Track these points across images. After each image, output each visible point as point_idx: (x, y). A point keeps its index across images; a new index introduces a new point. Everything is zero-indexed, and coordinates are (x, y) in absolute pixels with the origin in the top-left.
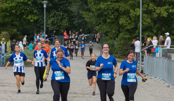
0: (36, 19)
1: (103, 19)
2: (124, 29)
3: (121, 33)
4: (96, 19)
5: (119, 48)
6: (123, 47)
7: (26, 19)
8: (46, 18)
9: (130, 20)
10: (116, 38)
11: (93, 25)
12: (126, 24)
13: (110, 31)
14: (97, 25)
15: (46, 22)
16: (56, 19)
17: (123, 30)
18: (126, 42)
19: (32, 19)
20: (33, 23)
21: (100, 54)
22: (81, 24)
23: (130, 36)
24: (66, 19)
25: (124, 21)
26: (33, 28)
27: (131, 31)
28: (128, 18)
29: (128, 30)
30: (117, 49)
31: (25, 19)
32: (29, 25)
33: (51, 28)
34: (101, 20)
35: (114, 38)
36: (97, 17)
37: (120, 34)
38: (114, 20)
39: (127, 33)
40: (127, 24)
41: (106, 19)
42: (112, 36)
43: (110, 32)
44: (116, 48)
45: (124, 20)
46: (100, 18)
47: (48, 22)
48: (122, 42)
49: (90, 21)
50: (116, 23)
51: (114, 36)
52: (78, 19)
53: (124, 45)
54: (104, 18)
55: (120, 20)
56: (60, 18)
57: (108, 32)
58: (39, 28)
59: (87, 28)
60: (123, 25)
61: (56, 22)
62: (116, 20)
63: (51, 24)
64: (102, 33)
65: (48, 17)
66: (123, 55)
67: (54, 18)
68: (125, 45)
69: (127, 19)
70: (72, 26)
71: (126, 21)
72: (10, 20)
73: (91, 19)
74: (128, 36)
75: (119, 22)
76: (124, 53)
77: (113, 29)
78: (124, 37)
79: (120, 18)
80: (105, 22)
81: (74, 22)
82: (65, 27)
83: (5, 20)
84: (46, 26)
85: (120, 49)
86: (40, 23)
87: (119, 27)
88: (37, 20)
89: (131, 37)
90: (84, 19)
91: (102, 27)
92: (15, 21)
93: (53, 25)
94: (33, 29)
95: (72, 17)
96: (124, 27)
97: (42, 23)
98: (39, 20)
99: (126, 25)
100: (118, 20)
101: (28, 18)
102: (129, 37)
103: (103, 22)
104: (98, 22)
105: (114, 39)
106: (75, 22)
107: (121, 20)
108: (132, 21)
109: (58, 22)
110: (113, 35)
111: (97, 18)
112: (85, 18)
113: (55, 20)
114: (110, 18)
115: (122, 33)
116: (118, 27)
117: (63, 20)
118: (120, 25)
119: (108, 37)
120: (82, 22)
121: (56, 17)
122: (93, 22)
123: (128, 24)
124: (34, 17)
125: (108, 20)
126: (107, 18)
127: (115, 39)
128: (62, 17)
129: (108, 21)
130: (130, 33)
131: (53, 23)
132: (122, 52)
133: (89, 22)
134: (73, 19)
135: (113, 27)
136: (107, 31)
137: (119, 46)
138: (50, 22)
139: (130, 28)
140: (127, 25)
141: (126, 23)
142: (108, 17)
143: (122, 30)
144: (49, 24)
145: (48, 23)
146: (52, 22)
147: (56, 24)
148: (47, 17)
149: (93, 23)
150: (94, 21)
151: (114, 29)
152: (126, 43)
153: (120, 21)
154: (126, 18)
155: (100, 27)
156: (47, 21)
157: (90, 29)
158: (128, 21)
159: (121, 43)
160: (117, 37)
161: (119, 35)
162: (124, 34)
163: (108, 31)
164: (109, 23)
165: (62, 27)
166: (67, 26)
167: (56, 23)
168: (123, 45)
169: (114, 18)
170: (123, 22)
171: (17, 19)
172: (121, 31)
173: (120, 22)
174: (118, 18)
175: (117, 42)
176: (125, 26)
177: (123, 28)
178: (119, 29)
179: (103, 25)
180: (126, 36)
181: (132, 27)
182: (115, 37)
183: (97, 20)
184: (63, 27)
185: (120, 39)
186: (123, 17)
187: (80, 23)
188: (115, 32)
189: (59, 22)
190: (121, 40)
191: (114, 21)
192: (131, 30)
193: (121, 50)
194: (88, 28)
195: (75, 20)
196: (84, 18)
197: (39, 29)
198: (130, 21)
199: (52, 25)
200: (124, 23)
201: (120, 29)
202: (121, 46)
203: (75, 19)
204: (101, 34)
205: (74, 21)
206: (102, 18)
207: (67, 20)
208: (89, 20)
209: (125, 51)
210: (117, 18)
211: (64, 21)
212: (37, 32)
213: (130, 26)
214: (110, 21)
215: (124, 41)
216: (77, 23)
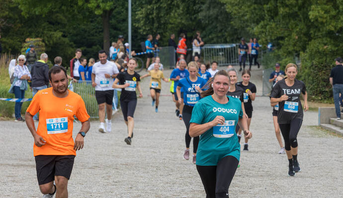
0: (107, 8)
1: (269, 7)
2: (319, 31)
3: (313, 40)
4: (252, 8)
5: (307, 77)
6: (317, 75)
7: (83, 8)
8: (132, 5)
9: (335, 9)
10: (301, 53)
11: (244, 22)
12: (326, 18)
13: (287, 37)
14: (254, 22)
15: (132, 15)
16: (155, 7)
17: (320, 34)
18: (326, 60)
19: (98, 7)
20: (100, 18)
21: (263, 89)
22: (216, 18)
23: (337, 48)
24: (181, 8)
25: (320, 11)
26: (101, 30)
27: (337, 34)
28: (328, 3)
29: (330, 34)
30: (303, 78)
31: (81, 10)
32: (92, 22)
33: (144, 30)
34: (264, 11)
35: (296, 52)
36: (255, 3)
37: (310, 43)
38: (296, 9)
39: (329, 39)
40: (328, 18)
41: (277, 6)
42: (291, 48)
43: (286, 39)
44: (301, 76)
45: (320, 9)
46: (261, 5)
47: (138, 14)
48: (314, 62)
49: (239, 13)
50: (301, 16)
51: (296, 47)
52: (209, 8)
53: (320, 69)
54: (271, 4)
55: (310, 10)
56: (165, 5)
57: (282, 38)
58: (115, 28)
59: (229, 29)
60: (317, 20)
61: (155, 14)
62: (300, 9)
63: (144, 20)
64: (266, 40)
65: (137, 3)
66: (318, 92)
67: (150, 5)
68: (323, 70)
69: (326, 6)
70: (194, 23)
71: (327, 12)
72: (46, 10)
73: (241, 7)
74: (329, 47)
75: (309, 13)
76: (319, 89)
77: (295, 31)
78: (321, 49)
79: (311, 4)
80: (274, 13)
81: (199, 14)
82: (178, 27)
83: (35, 12)
84: (132, 25)
85: (311, 78)
86: (117, 18)
87: (309, 27)
88: (112, 10)
89: (337, 50)
90: (223, 7)
91: (266, 25)
92: (57, 12)
93: (149, 23)
94: (100, 32)
95: (195, 4)
96: (320, 25)
97: (122, 17)
98: (115, 11)
99: (324, 21)
100: (307, 9)
101: (89, 5)
102: (334, 51)
103: (269, 13)
104: (257, 14)
105: (296, 56)
106: (200, 16)
107: (313, 10)
108: (339, 11)
109: (160, 16)
110: (295, 45)
111: (256, 6)
112: (225, 4)
113: (153, 9)
114: (287, 6)
115: (315, 39)
116: (305, 27)
117: (174, 11)
118: (312, 21)
119: (281, 50)
120: (218, 15)
121: (156, 3)
122: (246, 15)
123: (330, 19)
124: (104, 4)
125: (282, 9)
126: (278, 4)
127: (298, 55)
128: (169, 2)
129: (281, 12)
130: (334, 41)
131: (148, 19)
132: (316, 86)
133: (235, 14)
134: (197, 6)
135: (294, 26)
136: (279, 35)
137: (307, 71)
138: (140, 14)
139: (335, 28)
140: (326, 22)
141: (325, 15)
142: (282, 3)
143: (315, 32)
144: (138, 21)
145: (137, 17)
146: (147, 15)
147: (155, 19)
148: (135, 3)
149: (246, 18)
150: (247, 12)
151: (297, 31)
152: (324, 64)
153: (311, 13)
154: (325, 4)
155: (262, 27)
156: (135, 12)
157: (239, 31)
158: (329, 11)
159: (312, 65)
160: (304, 49)
161: (308, 44)
162: (319, 43)
163: (282, 35)
164: (284, 17)
165: (170, 26)
166: (183, 24)
167: (155, 17)
168: (316, 68)
169: (297, 4)
170: (317, 14)
171: (63, 7)
172: (312, 36)
173: (312, 15)
174: (306, 5)
175: (303, 62)
176: (322, 23)
177: (317, 27)
178: (309, 31)
179: (270, 21)
180: (325, 47)
181: (339, 26)
182: (300, 51)
183: (255, 9)
184: (173, 25)
185: (311, 55)
186: (317, 3)
187: (214, 16)
188: (298, 38)
189: (162, 15)
190: (312, 57)
191: (296, 12)
192: (338, 32)
193: (313, 80)
194: (232, 28)
195: (201, 11)
196: (223, 4)
197: (115, 31)
198: (333, 13)
199: (147, 23)
200: (321, 17)
201: (312, 32)
202: (312, 70)
203: (202, 8)
204: (265, 42)
205: (198, 12)
206: (267, 4)
207: (183, 10)
208: (236, 10)
209: (322, 83)
210: (303, 4)
211: (176, 11)
212: (110, 38)
213: (334, 24)
214: (288, 11)
215: (320, 58)
216: (205, 17)
